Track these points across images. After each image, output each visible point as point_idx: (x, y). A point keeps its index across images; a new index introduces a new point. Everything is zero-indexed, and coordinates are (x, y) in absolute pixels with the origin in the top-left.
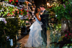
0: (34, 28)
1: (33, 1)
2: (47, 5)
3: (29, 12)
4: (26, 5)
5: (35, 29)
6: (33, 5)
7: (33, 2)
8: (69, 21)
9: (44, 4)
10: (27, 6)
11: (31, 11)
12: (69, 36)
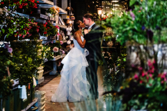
0: (70, 61)
1: (68, 6)
2: (98, 15)
3: (61, 29)
4: (54, 14)
5: (73, 64)
6: (68, 14)
7: (69, 8)
8: (142, 47)
9: (93, 13)
10: (57, 17)
11: (65, 27)
12: (142, 78)
